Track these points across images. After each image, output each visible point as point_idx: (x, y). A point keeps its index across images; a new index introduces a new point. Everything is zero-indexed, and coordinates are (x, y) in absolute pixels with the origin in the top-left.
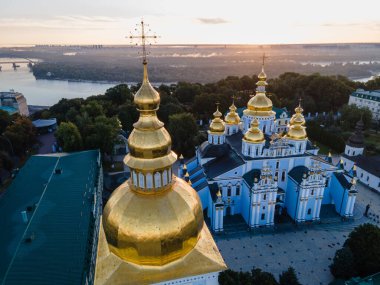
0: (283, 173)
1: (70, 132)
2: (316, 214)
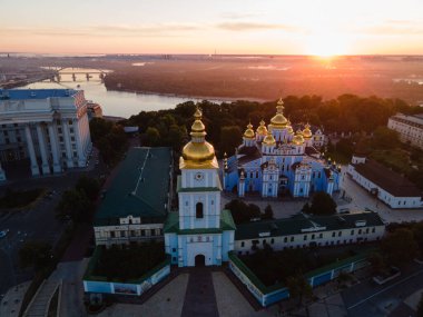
0: (288, 166)
2: (306, 193)
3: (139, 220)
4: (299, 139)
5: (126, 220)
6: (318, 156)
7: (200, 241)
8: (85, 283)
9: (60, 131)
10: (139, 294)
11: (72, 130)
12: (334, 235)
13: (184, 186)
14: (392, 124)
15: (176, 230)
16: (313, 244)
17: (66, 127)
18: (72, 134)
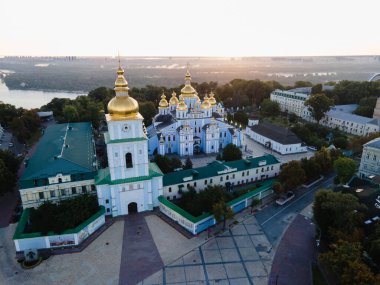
0: (199, 128)
2: (216, 149)
3: (68, 177)
4: (206, 104)
5: (55, 179)
6: (222, 119)
7: (131, 188)
8: (16, 242)
10: (77, 243)
12: (243, 175)
13: (112, 138)
14: (273, 97)
15: (107, 181)
16: (228, 184)
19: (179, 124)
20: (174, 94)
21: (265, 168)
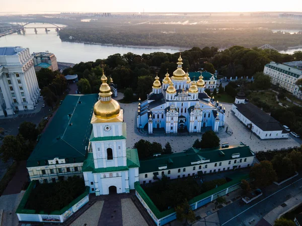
0: (182, 109)
1: (85, 84)
2: (199, 129)
3: (64, 160)
4: (194, 88)
5: (54, 161)
6: (209, 100)
7: (111, 176)
8: (19, 215)
9: (10, 82)
10: (62, 221)
11: (19, 82)
12: (216, 165)
14: (267, 70)
16: (200, 173)
17: (14, 79)
18: (20, 85)
19: (167, 105)
20: (167, 75)
21: (238, 160)
